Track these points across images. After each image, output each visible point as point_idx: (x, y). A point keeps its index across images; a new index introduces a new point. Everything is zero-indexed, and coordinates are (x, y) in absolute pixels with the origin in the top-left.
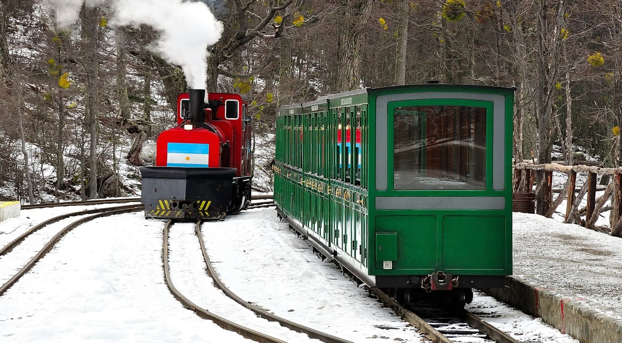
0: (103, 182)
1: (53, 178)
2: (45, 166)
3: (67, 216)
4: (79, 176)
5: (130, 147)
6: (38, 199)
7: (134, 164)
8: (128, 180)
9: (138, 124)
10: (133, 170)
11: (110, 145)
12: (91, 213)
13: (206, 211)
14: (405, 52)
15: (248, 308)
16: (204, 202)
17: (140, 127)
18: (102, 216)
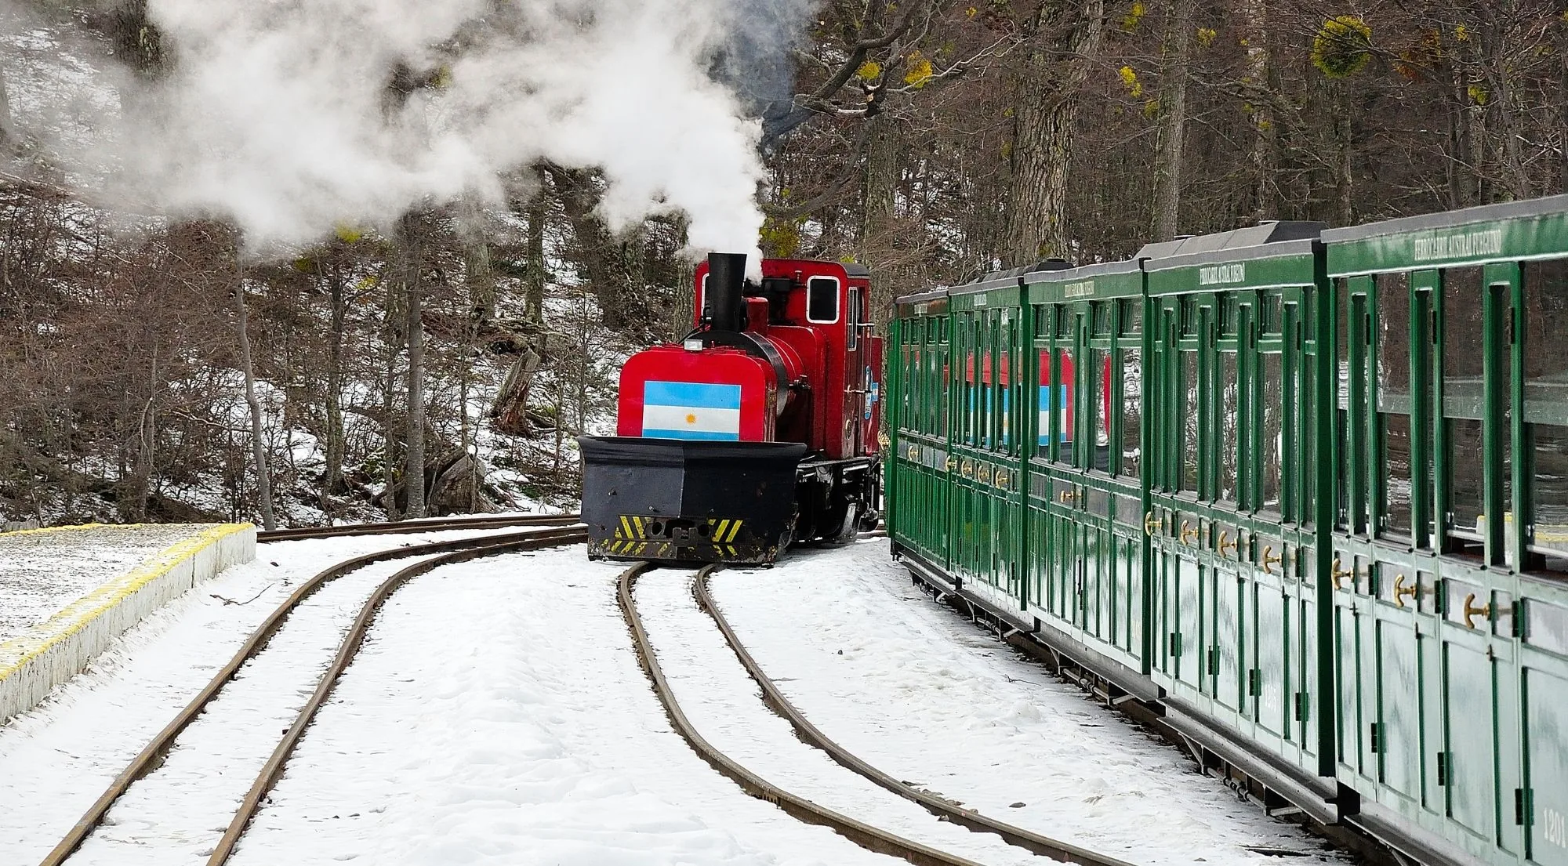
0: (439, 476)
1: (316, 464)
2: (297, 435)
3: (368, 561)
4: (379, 460)
5: (498, 388)
6: (281, 517)
7: (507, 430)
8: (495, 470)
9: (514, 330)
10: (507, 447)
11: (451, 384)
12: (422, 554)
13: (729, 544)
14: (1177, 152)
15: (909, 797)
16: (725, 523)
17: (520, 339)
18: (451, 560)
